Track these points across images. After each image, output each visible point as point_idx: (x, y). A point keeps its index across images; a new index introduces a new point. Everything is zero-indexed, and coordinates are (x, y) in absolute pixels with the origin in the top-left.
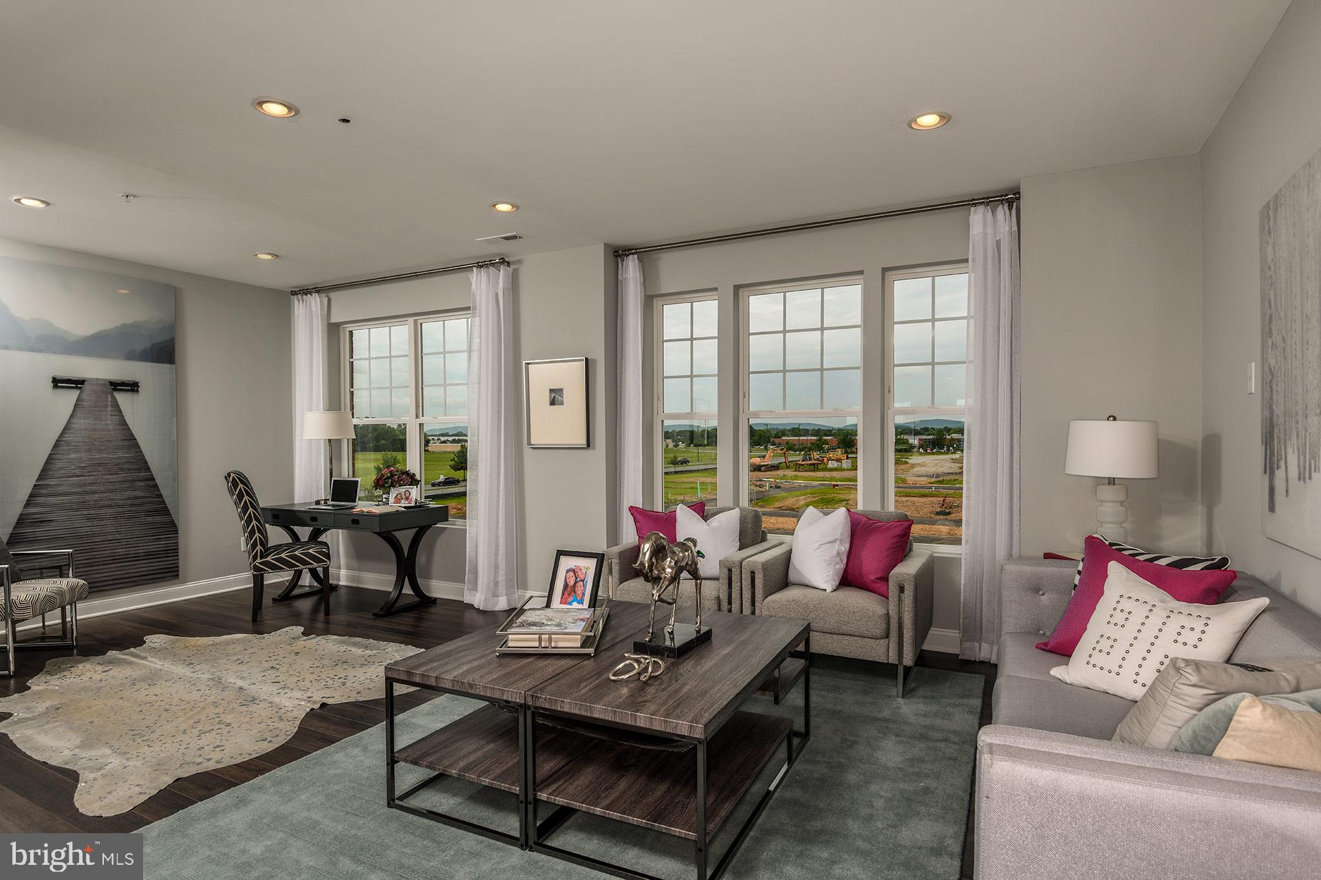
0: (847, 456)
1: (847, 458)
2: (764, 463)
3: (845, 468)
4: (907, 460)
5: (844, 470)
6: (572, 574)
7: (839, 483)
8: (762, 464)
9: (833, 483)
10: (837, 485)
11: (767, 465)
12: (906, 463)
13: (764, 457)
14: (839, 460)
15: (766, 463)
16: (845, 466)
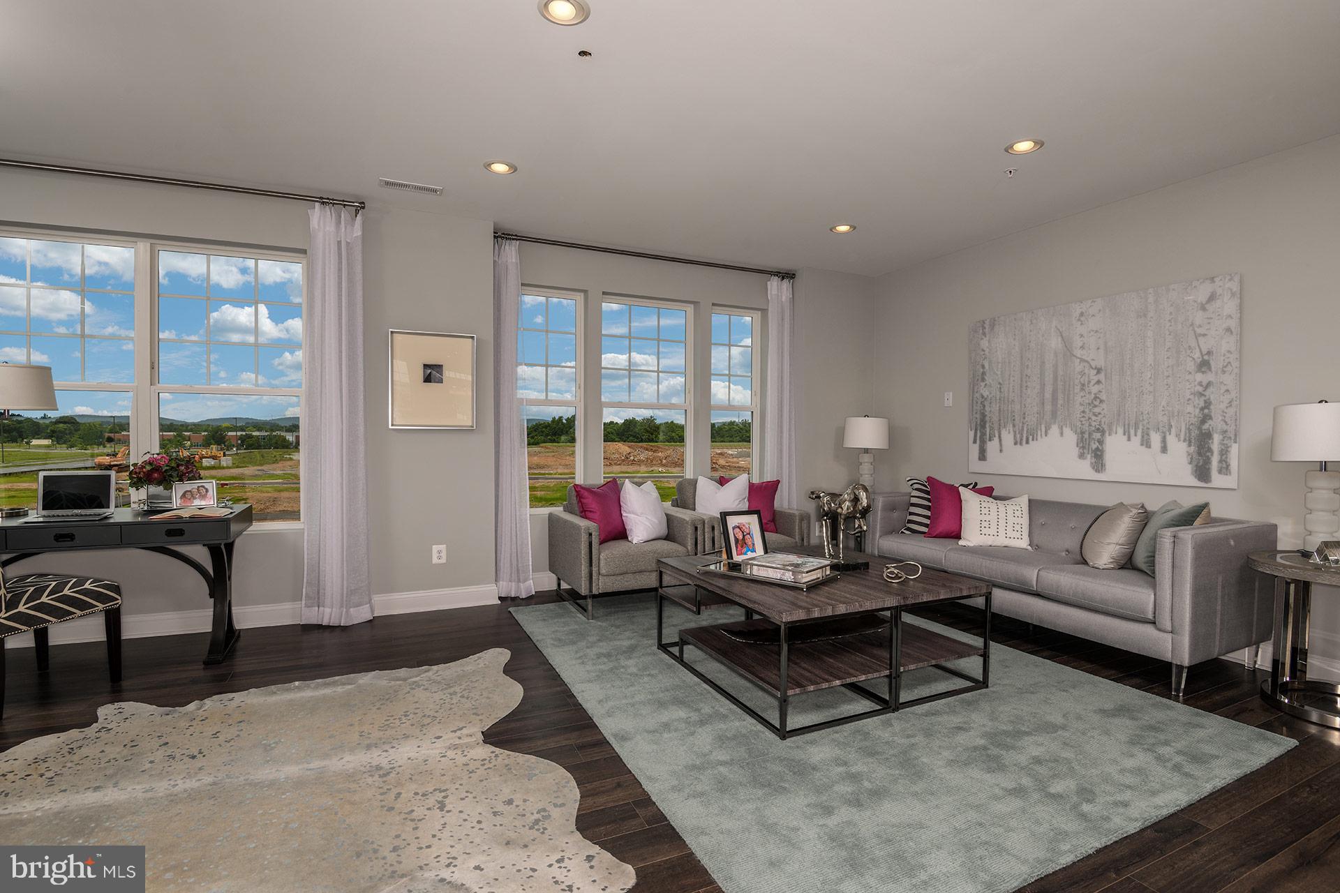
0: (224, 453)
1: (224, 455)
2: (116, 463)
3: (225, 465)
4: (291, 456)
5: (224, 468)
6: (738, 530)
7: (227, 482)
8: (112, 463)
9: (222, 482)
10: (227, 484)
11: (120, 465)
12: (291, 459)
13: (115, 455)
14: (214, 458)
15: (118, 463)
16: (224, 464)
